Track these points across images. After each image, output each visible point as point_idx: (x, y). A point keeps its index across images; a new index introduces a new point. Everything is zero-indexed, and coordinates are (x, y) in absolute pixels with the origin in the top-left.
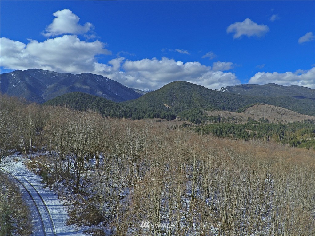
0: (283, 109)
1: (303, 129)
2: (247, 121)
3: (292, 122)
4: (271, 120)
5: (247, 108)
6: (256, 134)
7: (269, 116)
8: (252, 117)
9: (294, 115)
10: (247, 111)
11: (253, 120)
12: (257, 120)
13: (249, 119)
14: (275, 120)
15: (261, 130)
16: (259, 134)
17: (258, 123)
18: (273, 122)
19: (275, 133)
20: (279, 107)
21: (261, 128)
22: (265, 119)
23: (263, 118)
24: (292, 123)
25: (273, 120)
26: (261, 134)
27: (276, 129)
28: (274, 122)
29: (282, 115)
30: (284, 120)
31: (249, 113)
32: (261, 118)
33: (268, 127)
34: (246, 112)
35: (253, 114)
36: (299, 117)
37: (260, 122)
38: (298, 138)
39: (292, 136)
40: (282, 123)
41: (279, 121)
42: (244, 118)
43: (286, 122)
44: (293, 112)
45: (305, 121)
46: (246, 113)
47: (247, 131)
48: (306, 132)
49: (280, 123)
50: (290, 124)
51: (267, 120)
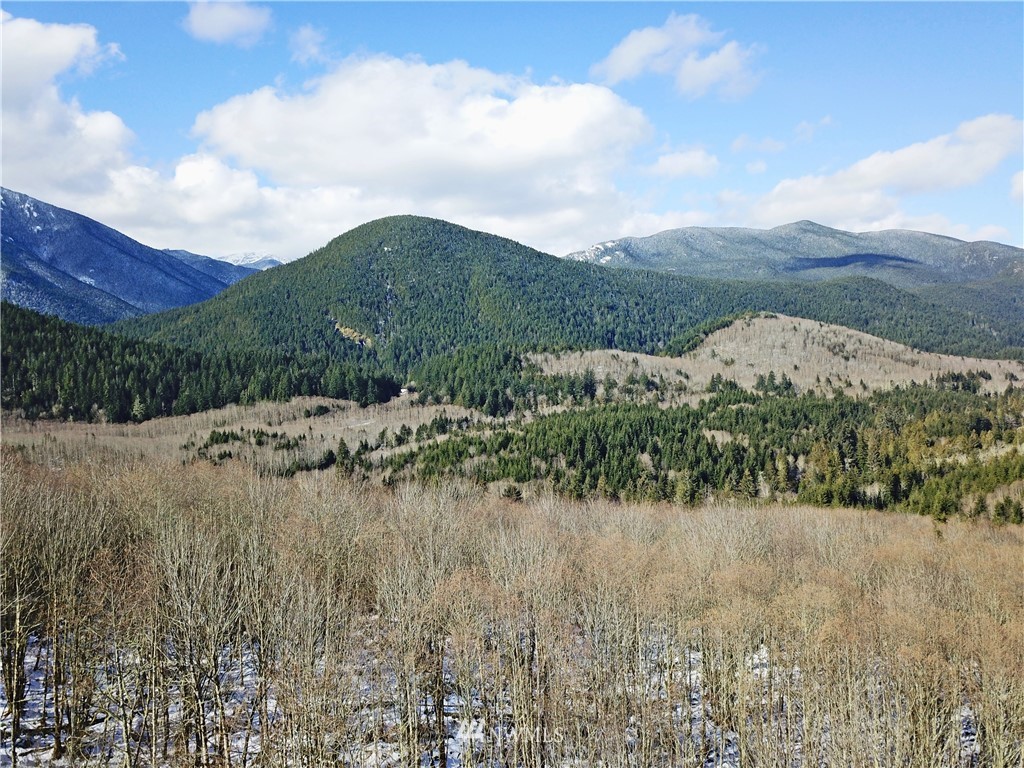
0: (852, 332)
1: (934, 418)
2: (710, 391)
3: (887, 387)
4: (803, 383)
5: (707, 334)
6: (745, 450)
7: (796, 367)
8: (727, 375)
9: (896, 358)
10: (708, 350)
11: (733, 385)
12: (748, 385)
13: (716, 381)
14: (818, 380)
15: (765, 430)
16: (757, 447)
17: (754, 400)
18: (811, 392)
19: (822, 439)
20: (834, 327)
21: (765, 421)
22: (778, 381)
23: (772, 377)
24: (888, 394)
25: (814, 380)
26: (766, 447)
27: (824, 423)
28: (818, 393)
29: (847, 359)
30: (856, 382)
31: (714, 355)
32: (761, 378)
33: (794, 414)
34: (704, 352)
35: (733, 361)
36: (914, 363)
37: (761, 393)
38: (913, 456)
39: (891, 448)
40: (848, 392)
41: (836, 384)
42: (695, 379)
43: (865, 388)
44: (890, 346)
45: (941, 380)
46: (703, 356)
47: (708, 434)
48: (947, 427)
49: (839, 393)
50: (880, 397)
51: (788, 385)
